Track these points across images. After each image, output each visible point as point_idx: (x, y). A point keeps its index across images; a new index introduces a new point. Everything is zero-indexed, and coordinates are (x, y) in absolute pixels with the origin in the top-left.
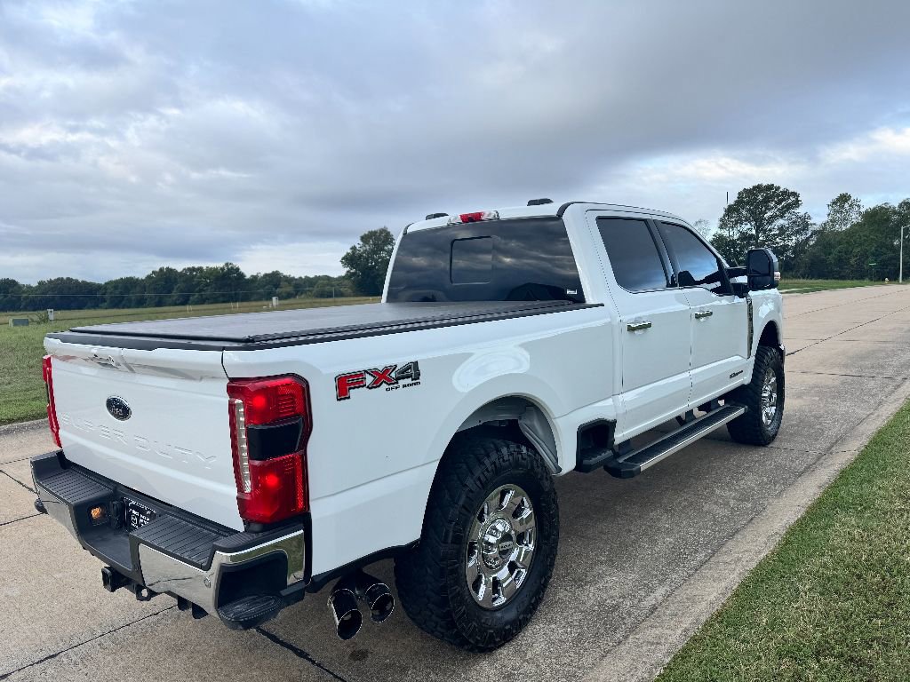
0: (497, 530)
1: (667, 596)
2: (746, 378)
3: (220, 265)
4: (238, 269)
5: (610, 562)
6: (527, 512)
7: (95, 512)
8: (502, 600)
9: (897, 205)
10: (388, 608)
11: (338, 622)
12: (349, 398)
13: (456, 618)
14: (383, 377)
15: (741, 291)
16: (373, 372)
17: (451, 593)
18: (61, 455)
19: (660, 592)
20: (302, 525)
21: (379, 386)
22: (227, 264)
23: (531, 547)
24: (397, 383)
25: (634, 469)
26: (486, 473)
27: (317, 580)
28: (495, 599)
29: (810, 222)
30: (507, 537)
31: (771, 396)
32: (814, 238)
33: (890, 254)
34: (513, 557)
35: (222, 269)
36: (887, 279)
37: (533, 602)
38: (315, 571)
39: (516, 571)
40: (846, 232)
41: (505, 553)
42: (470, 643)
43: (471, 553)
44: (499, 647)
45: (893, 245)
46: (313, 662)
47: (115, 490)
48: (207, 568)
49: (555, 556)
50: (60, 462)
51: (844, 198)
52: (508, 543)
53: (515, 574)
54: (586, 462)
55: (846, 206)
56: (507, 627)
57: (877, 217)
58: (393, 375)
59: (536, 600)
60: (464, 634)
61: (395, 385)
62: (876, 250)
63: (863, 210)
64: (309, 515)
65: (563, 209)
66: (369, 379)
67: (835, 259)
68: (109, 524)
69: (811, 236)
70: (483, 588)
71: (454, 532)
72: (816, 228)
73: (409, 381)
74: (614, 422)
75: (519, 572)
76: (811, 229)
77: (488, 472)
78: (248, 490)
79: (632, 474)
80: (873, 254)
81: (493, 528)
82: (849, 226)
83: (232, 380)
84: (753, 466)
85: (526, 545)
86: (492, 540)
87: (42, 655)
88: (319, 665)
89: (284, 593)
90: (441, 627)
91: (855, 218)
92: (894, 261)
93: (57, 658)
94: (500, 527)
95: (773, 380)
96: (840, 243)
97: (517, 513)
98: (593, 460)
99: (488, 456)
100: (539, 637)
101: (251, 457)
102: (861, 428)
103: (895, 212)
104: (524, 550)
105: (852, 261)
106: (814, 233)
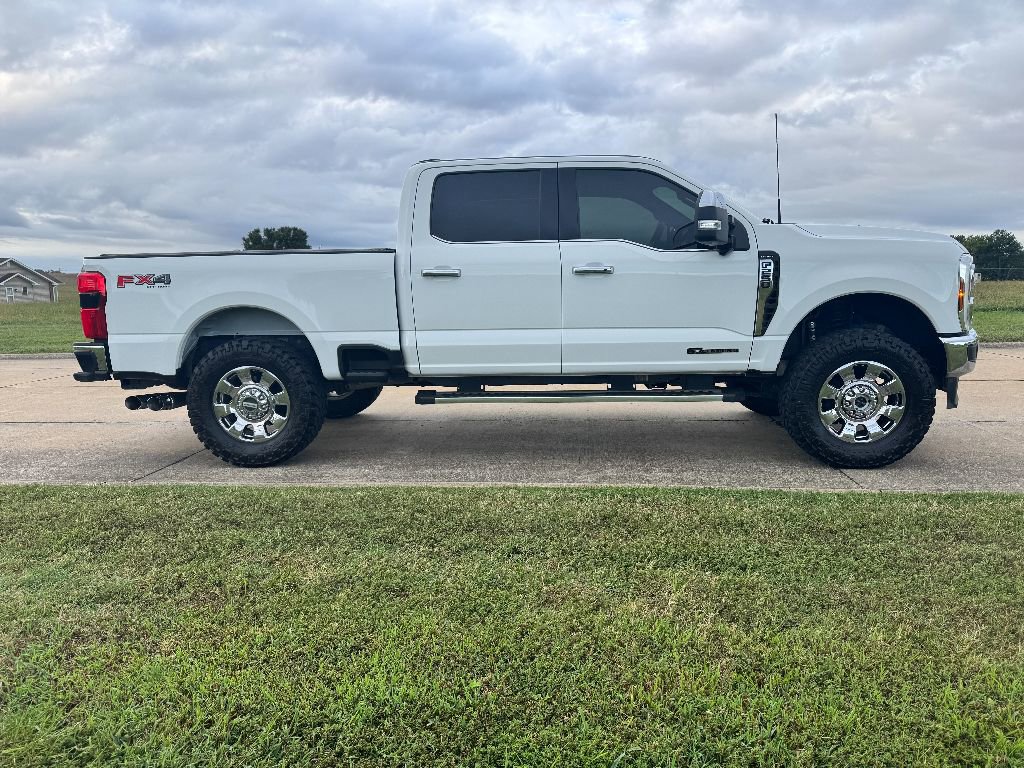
3: (989, 233)
4: (1013, 238)
6: (280, 393)
16: (139, 277)
20: (104, 344)
22: (997, 232)
23: (285, 417)
24: (154, 284)
28: (246, 438)
35: (990, 239)
58: (152, 279)
64: (107, 340)
66: (136, 280)
73: (162, 284)
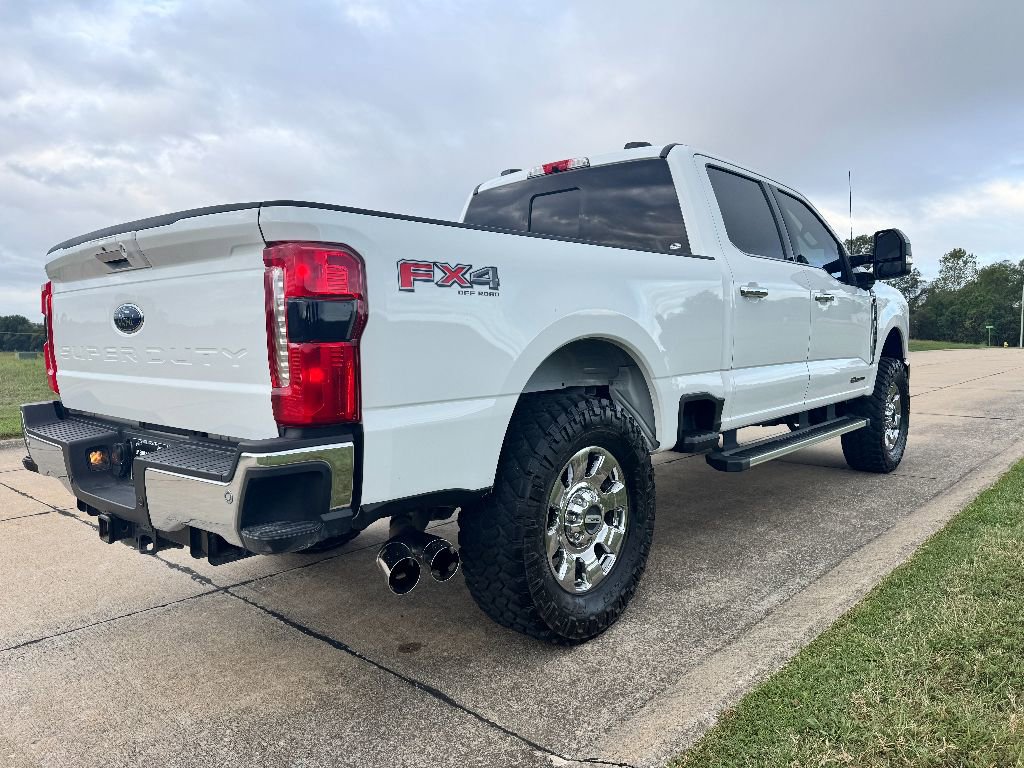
0: (583, 500)
1: (783, 602)
2: (867, 388)
5: (712, 569)
6: (619, 487)
7: (95, 457)
8: (587, 586)
9: (1017, 263)
10: (450, 568)
11: (388, 572)
12: (413, 291)
13: (532, 592)
14: (455, 275)
15: (865, 282)
16: (444, 268)
17: (528, 559)
18: (58, 405)
19: (774, 598)
20: (351, 435)
21: (450, 286)
23: (622, 529)
24: (472, 287)
25: (743, 461)
26: (572, 424)
27: (367, 510)
28: (578, 585)
29: (920, 279)
30: (594, 509)
31: (893, 415)
32: (924, 297)
33: (1010, 318)
34: (600, 538)
36: (1006, 343)
37: (622, 594)
38: (366, 499)
39: (603, 556)
40: (959, 291)
41: (592, 527)
42: (548, 629)
43: (551, 522)
44: (583, 642)
45: (1012, 308)
46: (353, 654)
47: (120, 432)
48: (230, 478)
49: (650, 544)
50: (56, 410)
51: (957, 254)
52: (596, 516)
53: (602, 558)
54: (688, 440)
55: (961, 262)
56: (592, 618)
57: (995, 277)
58: (467, 276)
59: (627, 592)
60: (541, 615)
61: (469, 290)
62: (994, 313)
63: (979, 267)
64: (361, 427)
65: (668, 150)
66: (438, 275)
67: (947, 321)
68: (110, 472)
69: (921, 294)
70: (564, 568)
71: (534, 486)
72: (926, 286)
73: (485, 288)
74: (722, 402)
75: (606, 558)
76: (920, 287)
77: (576, 423)
78: (286, 384)
79: (739, 468)
80: (990, 317)
81: (577, 496)
82: (963, 284)
83: (269, 244)
84: (874, 492)
85: (616, 527)
86: (577, 509)
87: (22, 640)
88: (360, 656)
89: (326, 517)
90: (514, 603)
91: (969, 276)
92: (1013, 325)
93: (41, 643)
94: (587, 496)
95: (897, 397)
96: (952, 303)
97: (607, 485)
98: (697, 439)
99: (576, 406)
100: (628, 638)
101: (291, 337)
102: (998, 460)
103: (1015, 271)
104: (613, 532)
105: (967, 323)
106: (924, 291)
